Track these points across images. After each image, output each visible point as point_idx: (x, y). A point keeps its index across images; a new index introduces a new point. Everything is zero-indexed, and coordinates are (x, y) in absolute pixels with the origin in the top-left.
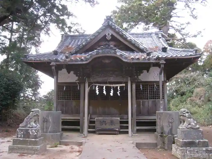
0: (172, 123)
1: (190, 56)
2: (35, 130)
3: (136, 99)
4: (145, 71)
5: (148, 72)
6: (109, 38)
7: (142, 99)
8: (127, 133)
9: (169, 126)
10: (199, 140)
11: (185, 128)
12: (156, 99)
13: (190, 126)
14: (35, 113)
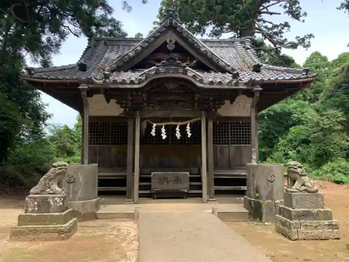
0: (272, 182)
1: (298, 79)
2: (60, 198)
3: (214, 144)
4: (227, 102)
5: (232, 103)
6: (171, 47)
7: (219, 144)
8: (200, 195)
9: (268, 187)
10: (319, 209)
11: (297, 191)
12: (240, 143)
13: (304, 188)
14: (60, 169)
